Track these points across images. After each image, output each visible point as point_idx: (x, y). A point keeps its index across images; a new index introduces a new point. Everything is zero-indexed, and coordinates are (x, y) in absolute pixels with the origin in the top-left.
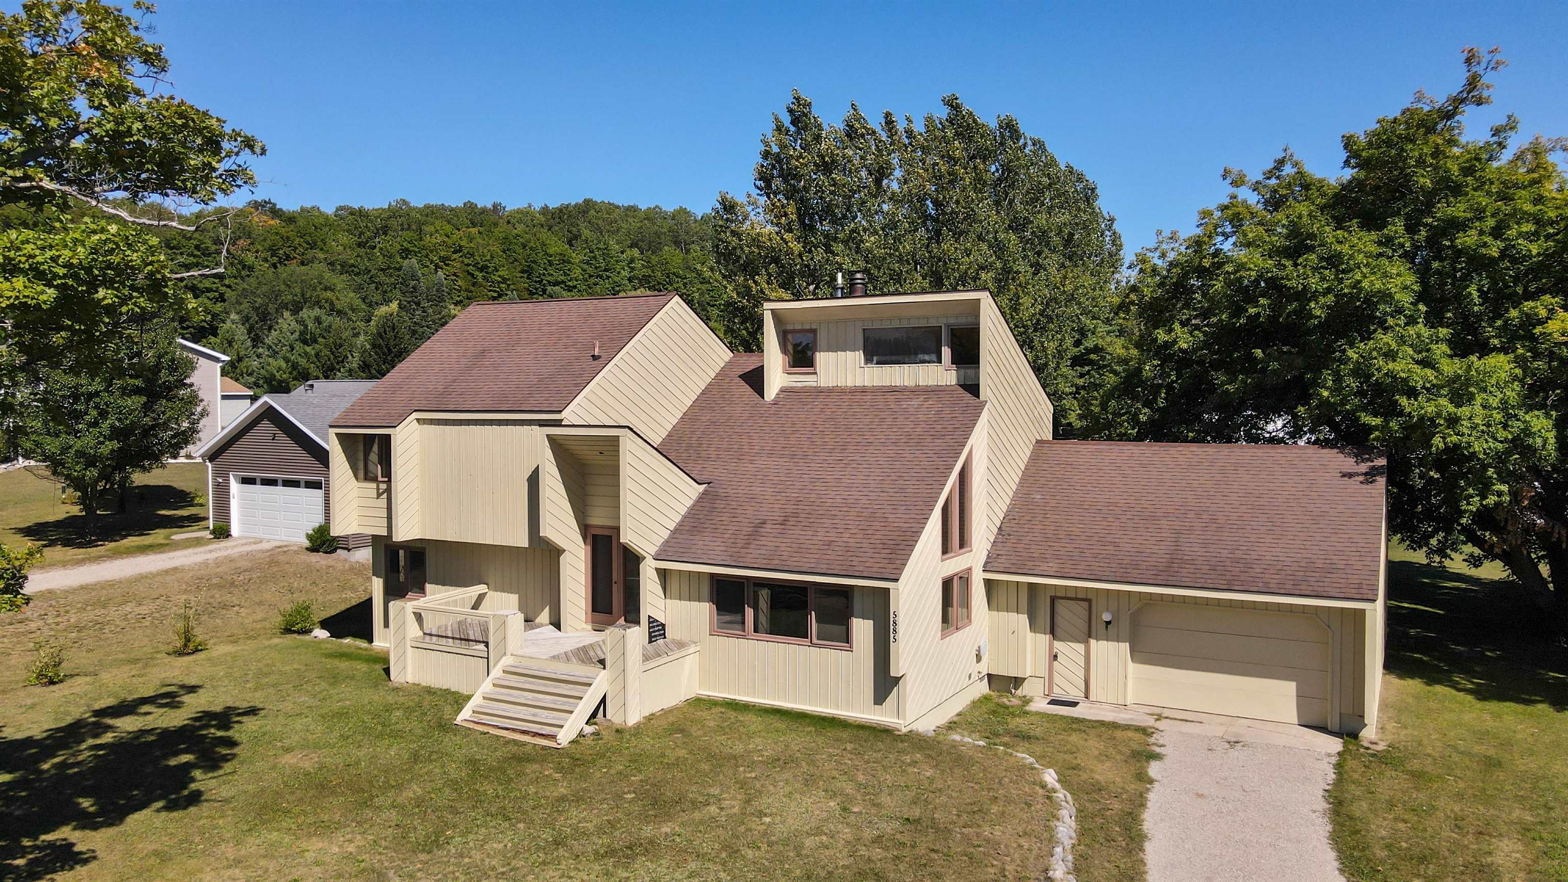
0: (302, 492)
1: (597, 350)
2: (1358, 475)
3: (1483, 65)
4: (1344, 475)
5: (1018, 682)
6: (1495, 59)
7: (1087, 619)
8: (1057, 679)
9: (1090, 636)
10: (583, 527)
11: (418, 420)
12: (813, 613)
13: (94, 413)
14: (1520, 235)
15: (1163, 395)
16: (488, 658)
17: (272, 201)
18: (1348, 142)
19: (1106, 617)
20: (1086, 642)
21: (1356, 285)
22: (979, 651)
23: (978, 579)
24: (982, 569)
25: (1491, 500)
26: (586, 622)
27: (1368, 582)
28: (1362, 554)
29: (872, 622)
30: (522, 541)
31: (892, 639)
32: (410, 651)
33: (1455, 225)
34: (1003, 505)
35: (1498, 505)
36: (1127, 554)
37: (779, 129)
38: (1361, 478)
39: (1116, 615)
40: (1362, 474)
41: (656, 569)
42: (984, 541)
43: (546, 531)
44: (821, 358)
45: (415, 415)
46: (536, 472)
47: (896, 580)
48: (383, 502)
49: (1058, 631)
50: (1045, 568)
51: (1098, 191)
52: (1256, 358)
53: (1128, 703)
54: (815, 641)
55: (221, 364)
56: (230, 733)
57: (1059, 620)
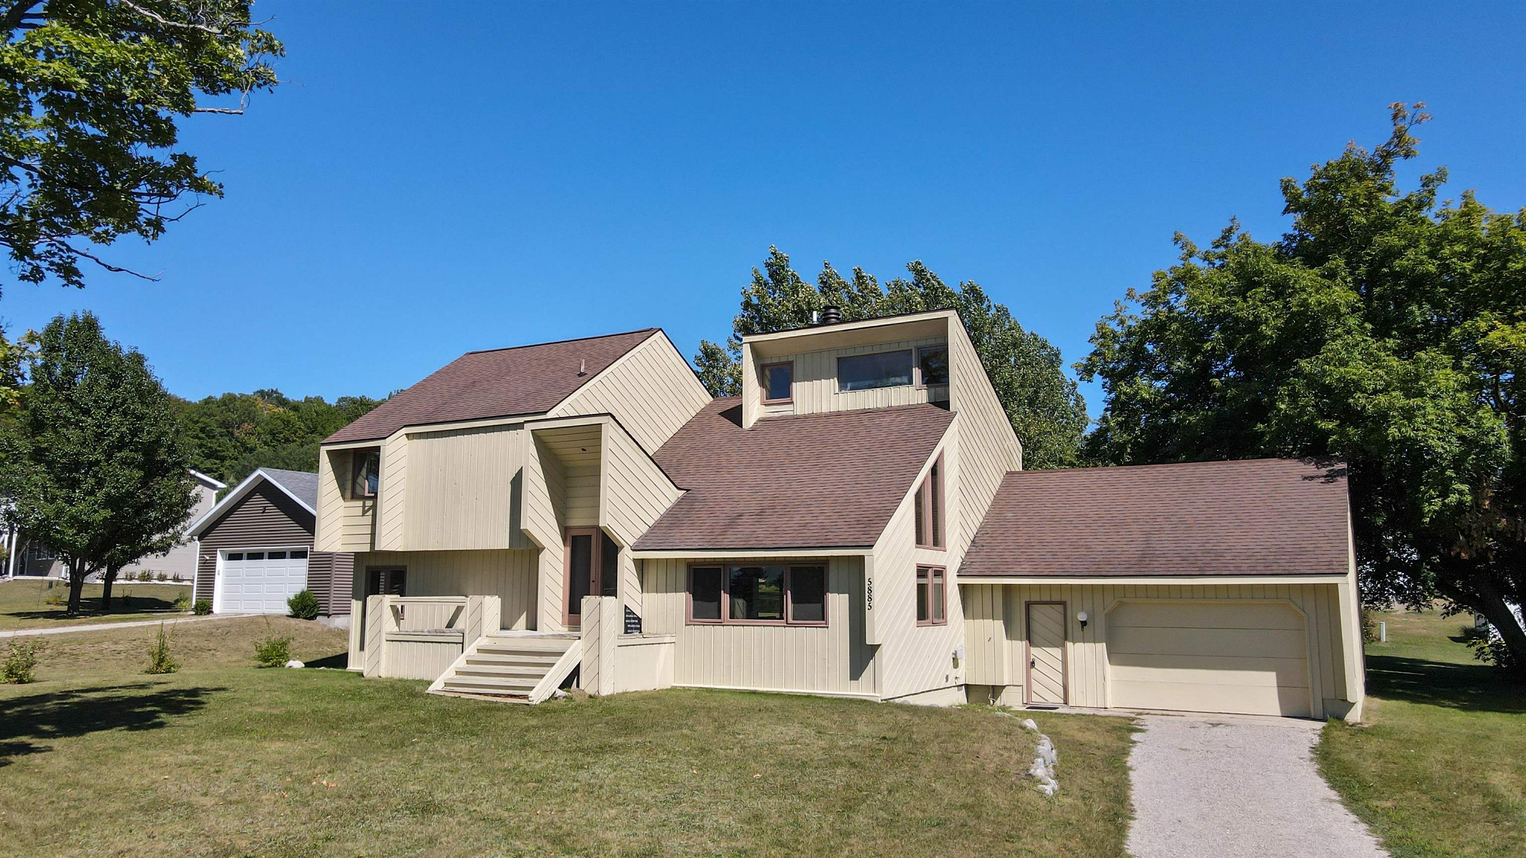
0: (288, 562)
1: (583, 367)
2: (1318, 477)
3: (1408, 119)
4: (1305, 478)
5: (996, 690)
6: (1418, 114)
7: (1063, 623)
8: (1035, 687)
9: (1066, 639)
10: (563, 529)
11: (408, 435)
12: (789, 592)
13: (92, 481)
14: (1454, 254)
15: (1129, 450)
16: (463, 643)
17: (279, 391)
18: (1286, 187)
19: (1082, 617)
20: (1063, 646)
21: (1304, 304)
22: (955, 654)
23: (952, 582)
24: (956, 574)
25: (1453, 498)
26: (563, 625)
27: (1338, 560)
28: (1330, 538)
29: (847, 595)
30: (502, 542)
31: (867, 607)
32: (384, 643)
33: (1392, 254)
34: (976, 520)
35: (1461, 503)
36: (1100, 553)
37: (758, 281)
38: (1322, 480)
39: (1092, 615)
40: (1323, 476)
41: (634, 560)
42: (958, 548)
43: (526, 524)
44: (798, 388)
45: (405, 431)
46: (520, 474)
47: (872, 546)
48: (368, 520)
49: (1034, 636)
50: (1019, 570)
51: (1061, 357)
52: (1214, 387)
53: (1108, 707)
54: (790, 620)
55: (217, 491)
56: (199, 698)
57: (1035, 626)
